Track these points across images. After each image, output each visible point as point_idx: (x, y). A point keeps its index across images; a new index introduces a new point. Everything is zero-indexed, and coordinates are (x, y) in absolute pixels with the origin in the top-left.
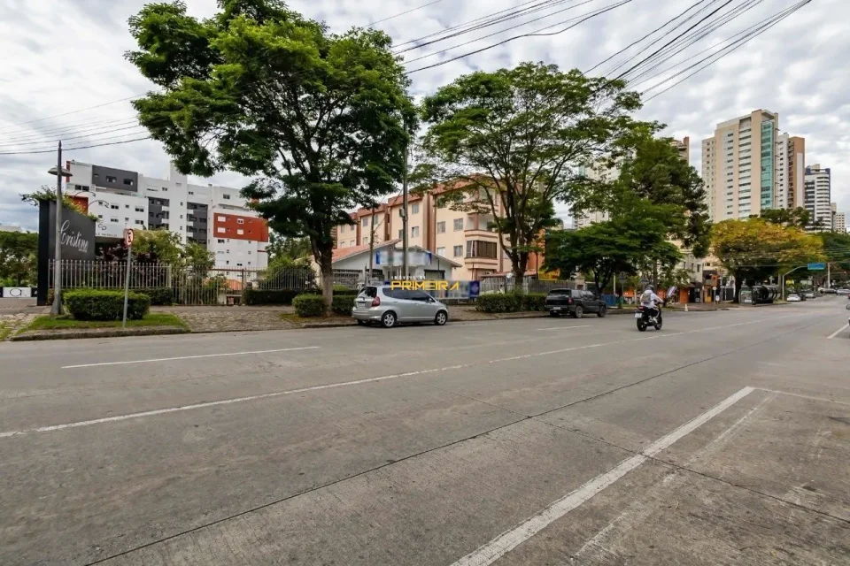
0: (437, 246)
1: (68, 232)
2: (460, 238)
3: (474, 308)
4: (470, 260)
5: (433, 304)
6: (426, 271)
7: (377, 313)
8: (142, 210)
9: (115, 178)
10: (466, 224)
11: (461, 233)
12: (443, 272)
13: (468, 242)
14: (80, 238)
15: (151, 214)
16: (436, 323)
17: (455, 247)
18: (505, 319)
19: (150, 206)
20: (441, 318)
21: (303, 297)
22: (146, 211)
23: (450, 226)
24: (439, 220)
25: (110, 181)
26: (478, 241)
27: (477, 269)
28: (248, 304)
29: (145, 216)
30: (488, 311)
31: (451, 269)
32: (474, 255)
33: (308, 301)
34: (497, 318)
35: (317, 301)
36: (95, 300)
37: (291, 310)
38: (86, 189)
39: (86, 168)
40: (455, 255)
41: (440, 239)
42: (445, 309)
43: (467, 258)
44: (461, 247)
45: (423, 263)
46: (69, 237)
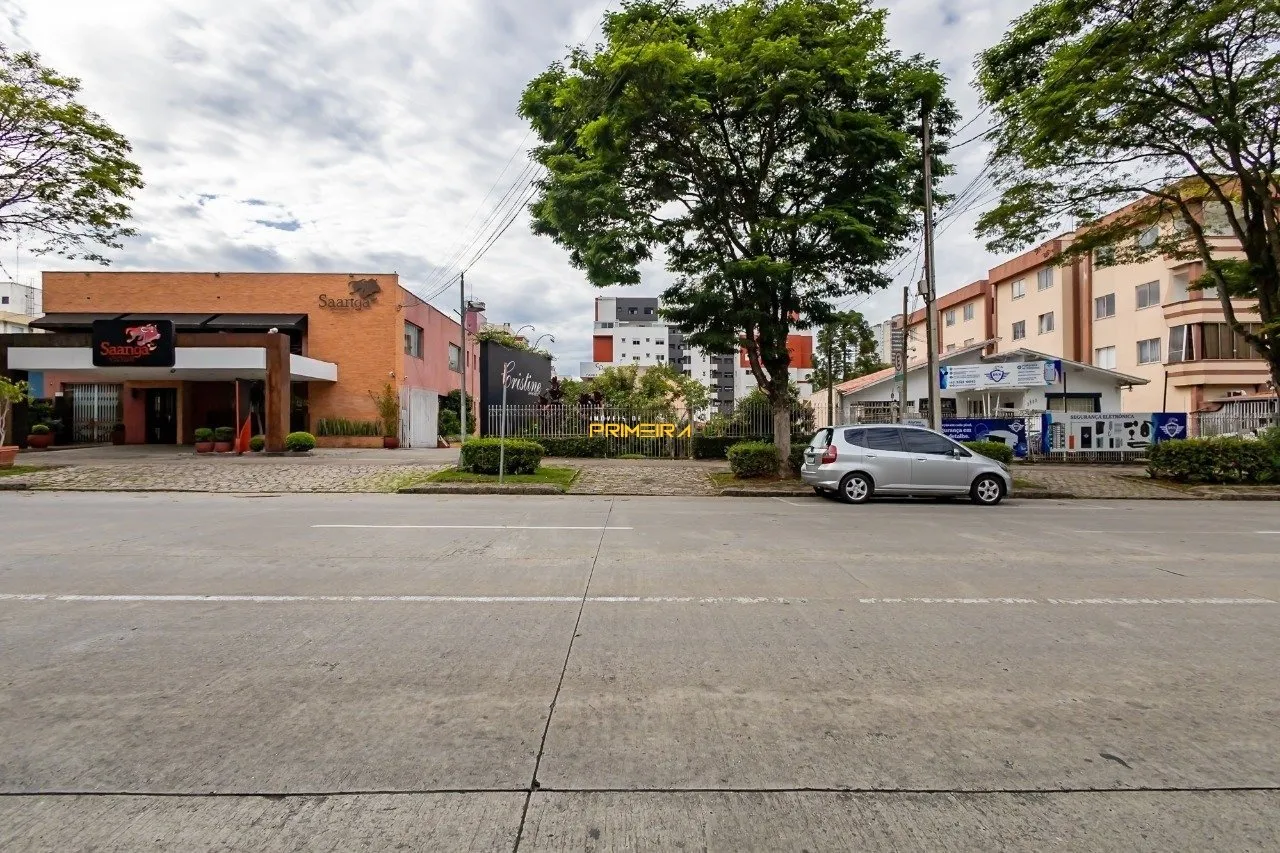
0: (1095, 347)
1: (514, 375)
2: (1154, 323)
3: (1142, 471)
4: (1179, 368)
5: (963, 460)
6: (1050, 397)
7: (832, 475)
8: (662, 343)
9: (636, 309)
10: (1168, 290)
11: (1154, 312)
12: (1096, 397)
13: (1175, 330)
14: (529, 380)
15: (671, 346)
16: (973, 498)
17: (1141, 344)
18: (1224, 498)
19: (670, 337)
20: (989, 490)
21: (740, 447)
22: (666, 343)
23: (1126, 300)
24: (1099, 292)
25: (632, 312)
26: (1202, 325)
27: (1200, 387)
28: (697, 458)
29: (664, 350)
30: (1180, 480)
31: (1118, 389)
32: (1190, 357)
33: (746, 452)
34: (1200, 497)
35: (761, 453)
36: (485, 450)
37: (725, 466)
38: (611, 325)
39: (609, 302)
40: (1142, 360)
41: (1102, 331)
42: (1002, 472)
43: (1173, 361)
44: (1155, 341)
45: (1040, 381)
46: (515, 380)
